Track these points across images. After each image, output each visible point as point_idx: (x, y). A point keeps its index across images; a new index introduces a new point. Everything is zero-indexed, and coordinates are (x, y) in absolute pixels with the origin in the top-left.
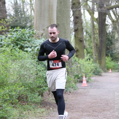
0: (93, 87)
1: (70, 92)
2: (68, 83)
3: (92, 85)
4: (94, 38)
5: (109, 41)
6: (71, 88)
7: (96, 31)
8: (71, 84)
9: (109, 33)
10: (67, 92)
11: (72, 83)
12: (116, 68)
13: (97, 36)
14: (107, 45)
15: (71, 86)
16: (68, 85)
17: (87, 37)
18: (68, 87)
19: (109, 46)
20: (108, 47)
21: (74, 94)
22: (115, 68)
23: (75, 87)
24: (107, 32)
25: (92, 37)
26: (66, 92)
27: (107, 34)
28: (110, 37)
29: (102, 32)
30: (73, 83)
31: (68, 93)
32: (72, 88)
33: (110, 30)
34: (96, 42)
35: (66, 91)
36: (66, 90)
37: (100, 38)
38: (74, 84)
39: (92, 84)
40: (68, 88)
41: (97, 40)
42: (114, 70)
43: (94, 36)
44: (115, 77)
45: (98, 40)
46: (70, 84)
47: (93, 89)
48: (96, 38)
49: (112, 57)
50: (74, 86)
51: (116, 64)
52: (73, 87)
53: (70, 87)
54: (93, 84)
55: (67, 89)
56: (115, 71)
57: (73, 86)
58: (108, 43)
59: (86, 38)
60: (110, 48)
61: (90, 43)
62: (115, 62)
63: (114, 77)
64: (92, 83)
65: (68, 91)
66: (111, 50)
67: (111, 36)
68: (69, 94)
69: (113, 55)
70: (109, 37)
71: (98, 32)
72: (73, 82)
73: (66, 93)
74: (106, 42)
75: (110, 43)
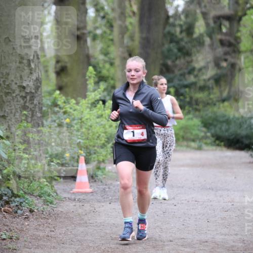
0: (110, 198)
1: (31, 211)
2: (26, 178)
3: (107, 189)
4: (124, 30)
5: (171, 41)
6: (36, 196)
7: (131, 6)
8: (35, 185)
9: (176, 15)
10: (19, 211)
11: (39, 178)
12: (192, 137)
13: (132, 22)
14: (166, 57)
15: (34, 190)
16: (26, 185)
17: (97, 25)
18: (25, 193)
19: (173, 62)
20: (169, 63)
21: (43, 216)
22: (188, 135)
23: (49, 195)
24: (166, 12)
25: (117, 24)
26: (19, 209)
27: (168, 17)
28: (178, 29)
29: (150, 10)
30: (45, 180)
31: (22, 215)
32: (40, 197)
33: (178, 6)
34: (130, 44)
35: (17, 206)
36: (17, 204)
37: (141, 31)
38: (46, 183)
39: (109, 188)
40: (24, 197)
41: (132, 38)
42: (185, 143)
43: (124, 21)
44: (188, 165)
45: (137, 36)
46: (31, 182)
47: (110, 203)
48: (130, 27)
49: (182, 97)
50: (46, 189)
51: (191, 123)
52: (42, 193)
53: (31, 194)
54: (111, 187)
55: (21, 201)
56: (188, 146)
57: (42, 191)
58: (169, 50)
59: (96, 28)
60: (176, 66)
61: (108, 46)
62: (190, 116)
63: (183, 166)
64: (109, 182)
65: (25, 207)
66: (177, 72)
67: (181, 26)
68: (27, 218)
69: (182, 91)
70: (172, 30)
71: (135, 8)
72: (45, 178)
73: (16, 212)
74: (163, 44)
75: (175, 51)
